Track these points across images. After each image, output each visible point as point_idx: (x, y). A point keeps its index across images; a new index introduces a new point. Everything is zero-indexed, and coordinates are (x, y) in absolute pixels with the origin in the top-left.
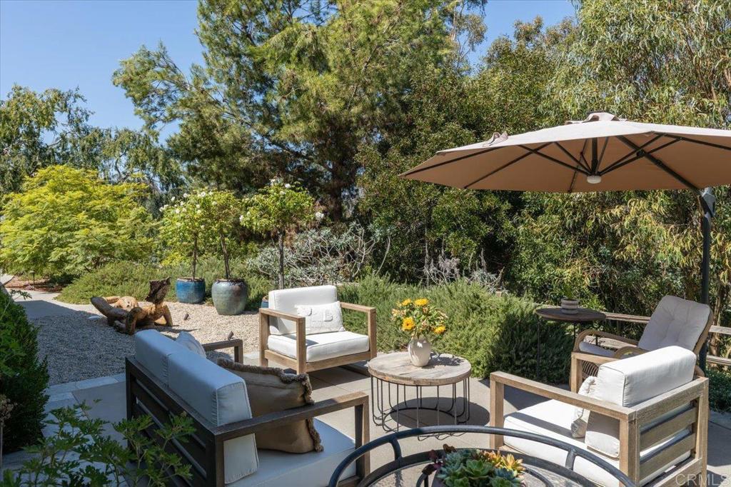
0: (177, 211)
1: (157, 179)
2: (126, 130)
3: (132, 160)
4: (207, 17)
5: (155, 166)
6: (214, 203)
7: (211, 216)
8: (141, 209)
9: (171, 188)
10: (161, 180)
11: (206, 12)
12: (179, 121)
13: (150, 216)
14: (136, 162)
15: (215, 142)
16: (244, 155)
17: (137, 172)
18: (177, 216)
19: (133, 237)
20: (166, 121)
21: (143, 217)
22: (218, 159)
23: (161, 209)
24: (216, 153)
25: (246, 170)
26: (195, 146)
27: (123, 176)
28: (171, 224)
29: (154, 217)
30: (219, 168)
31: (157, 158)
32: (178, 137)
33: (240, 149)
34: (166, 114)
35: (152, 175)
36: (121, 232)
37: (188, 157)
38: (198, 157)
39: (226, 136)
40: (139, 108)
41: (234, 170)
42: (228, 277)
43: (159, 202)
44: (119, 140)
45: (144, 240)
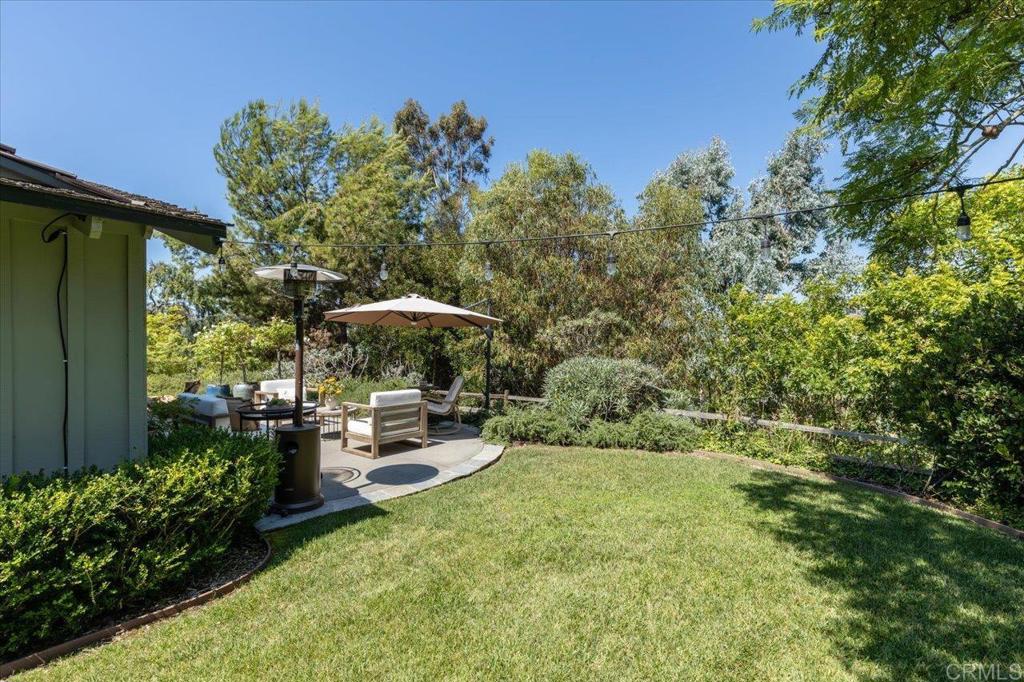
0: (207, 337)
1: (193, 307)
2: (161, 264)
3: (168, 290)
4: (234, 191)
5: (191, 296)
6: (234, 331)
7: (232, 340)
8: (177, 335)
9: (206, 315)
10: (197, 308)
11: (234, 188)
12: (210, 268)
13: (186, 340)
14: (172, 292)
15: (243, 284)
16: (266, 294)
17: (172, 300)
18: (207, 339)
19: (170, 355)
20: (200, 267)
21: (179, 341)
22: (245, 297)
23: (195, 335)
24: (243, 292)
25: (268, 305)
26: (225, 287)
27: (158, 305)
28: (202, 345)
29: (189, 341)
30: (246, 303)
31: (192, 289)
32: (211, 278)
33: (263, 290)
34: (200, 262)
35: (187, 304)
36: (160, 352)
37: (219, 294)
38: (229, 295)
39: (253, 279)
40: (176, 256)
41: (259, 305)
42: (245, 381)
43: (194, 328)
44: (154, 273)
45: (180, 359)
